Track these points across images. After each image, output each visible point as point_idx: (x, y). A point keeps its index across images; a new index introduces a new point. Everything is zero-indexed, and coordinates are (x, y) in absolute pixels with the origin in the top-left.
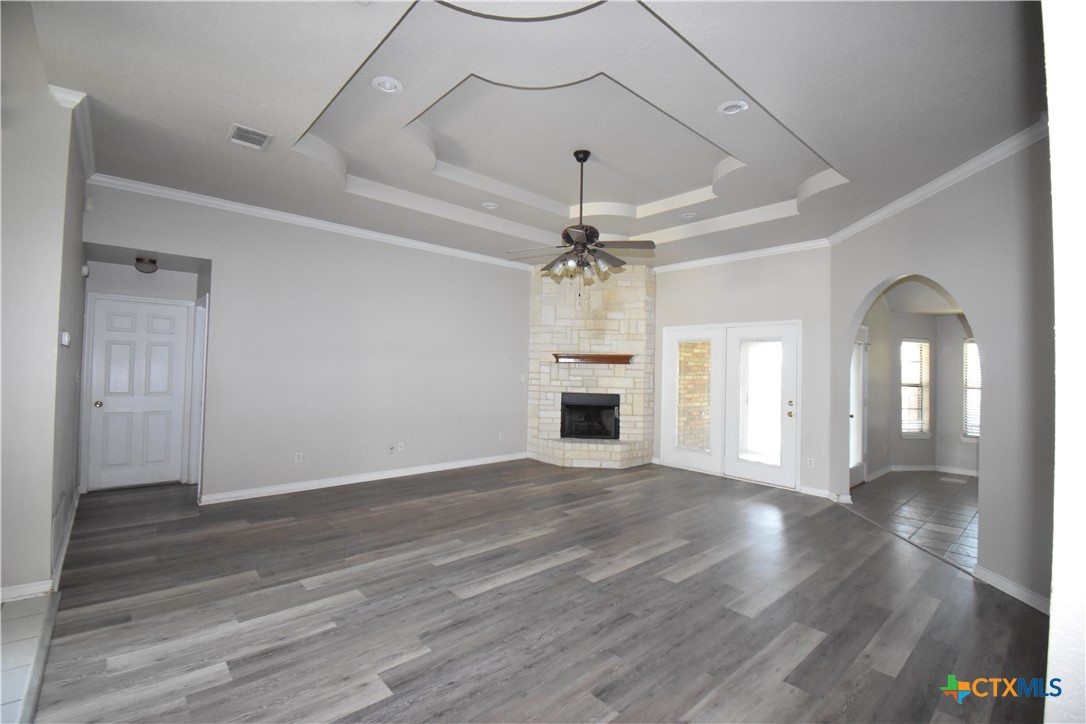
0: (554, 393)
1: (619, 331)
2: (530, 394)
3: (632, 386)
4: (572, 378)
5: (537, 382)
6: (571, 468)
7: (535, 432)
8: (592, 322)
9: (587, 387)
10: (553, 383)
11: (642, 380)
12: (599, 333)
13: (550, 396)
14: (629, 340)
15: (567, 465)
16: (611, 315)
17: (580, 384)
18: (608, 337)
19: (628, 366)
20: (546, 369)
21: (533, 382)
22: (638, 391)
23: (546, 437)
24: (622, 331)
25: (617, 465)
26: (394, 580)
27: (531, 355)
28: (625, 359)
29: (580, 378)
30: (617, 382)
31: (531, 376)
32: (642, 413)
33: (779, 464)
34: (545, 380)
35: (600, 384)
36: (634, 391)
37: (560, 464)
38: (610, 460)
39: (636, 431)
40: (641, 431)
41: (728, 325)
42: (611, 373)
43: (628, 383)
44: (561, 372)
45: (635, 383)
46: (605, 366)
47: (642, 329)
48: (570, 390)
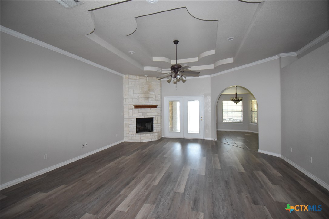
0: (134, 118)
1: (153, 98)
2: (125, 119)
3: (157, 115)
4: (139, 113)
5: (128, 115)
6: (143, 142)
7: (128, 132)
8: (145, 95)
9: (144, 116)
10: (133, 115)
11: (159, 113)
12: (147, 98)
13: (133, 119)
14: (156, 101)
15: (141, 142)
16: (150, 93)
17: (142, 115)
18: (150, 100)
19: (156, 109)
20: (131, 111)
21: (126, 115)
22: (159, 116)
23: (132, 133)
24: (154, 98)
25: (156, 139)
26: (151, 195)
27: (124, 106)
28: (155, 107)
29: (142, 113)
30: (153, 114)
31: (124, 113)
32: (160, 123)
33: (199, 133)
34: (131, 114)
35: (148, 115)
36: (158, 116)
37: (139, 142)
38: (154, 138)
39: (159, 128)
40: (160, 128)
41: (184, 96)
42: (151, 111)
43: (156, 114)
44: (136, 111)
45: (158, 114)
46: (149, 109)
47: (159, 97)
48: (139, 117)
